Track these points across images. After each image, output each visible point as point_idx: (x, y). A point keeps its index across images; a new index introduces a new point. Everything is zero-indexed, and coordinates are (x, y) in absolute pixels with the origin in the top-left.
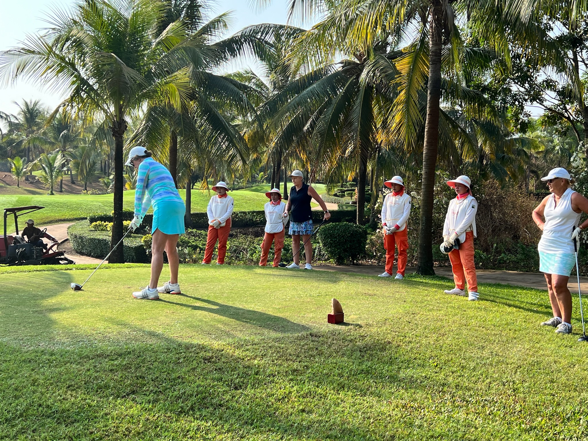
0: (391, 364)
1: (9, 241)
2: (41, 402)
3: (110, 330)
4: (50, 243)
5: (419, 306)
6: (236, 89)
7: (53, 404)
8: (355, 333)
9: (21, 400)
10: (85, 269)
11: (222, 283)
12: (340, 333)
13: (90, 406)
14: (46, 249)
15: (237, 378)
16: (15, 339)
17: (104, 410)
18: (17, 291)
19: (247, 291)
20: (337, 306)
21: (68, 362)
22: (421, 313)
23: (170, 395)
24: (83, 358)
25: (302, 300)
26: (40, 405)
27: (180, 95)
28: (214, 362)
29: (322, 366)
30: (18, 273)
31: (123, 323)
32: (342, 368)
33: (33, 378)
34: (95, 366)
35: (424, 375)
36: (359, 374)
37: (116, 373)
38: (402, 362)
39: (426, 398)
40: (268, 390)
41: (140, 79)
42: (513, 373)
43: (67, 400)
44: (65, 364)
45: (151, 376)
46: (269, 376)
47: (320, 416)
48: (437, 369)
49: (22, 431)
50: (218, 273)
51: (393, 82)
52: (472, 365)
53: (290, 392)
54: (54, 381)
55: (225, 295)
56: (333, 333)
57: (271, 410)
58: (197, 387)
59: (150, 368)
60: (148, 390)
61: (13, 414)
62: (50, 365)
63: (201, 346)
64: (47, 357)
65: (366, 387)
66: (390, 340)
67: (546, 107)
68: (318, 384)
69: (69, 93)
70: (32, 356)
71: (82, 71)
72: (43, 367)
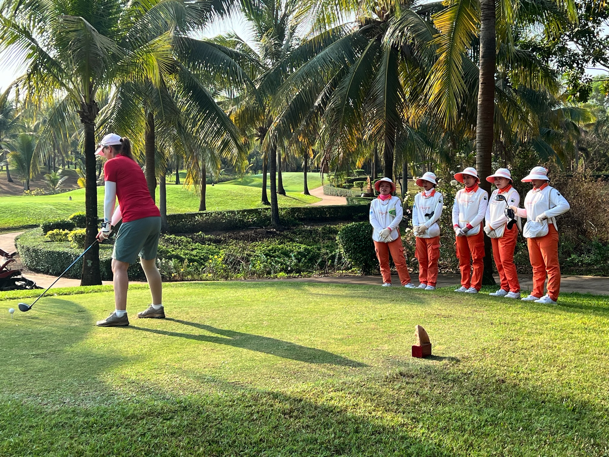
0: (517, 410)
3: (144, 377)
5: (512, 329)
6: (228, 57)
8: (454, 370)
10: (69, 294)
11: (254, 308)
12: (435, 371)
15: (334, 437)
16: (29, 395)
20: (423, 334)
21: (113, 424)
24: (128, 417)
25: (365, 327)
28: (296, 417)
32: (460, 419)
35: (563, 423)
36: (484, 427)
38: (530, 407)
44: (110, 428)
51: (431, 43)
54: (104, 452)
56: (427, 371)
59: (220, 429)
62: (91, 431)
69: (24, 69)
70: (63, 419)
71: (41, 41)
72: (82, 433)
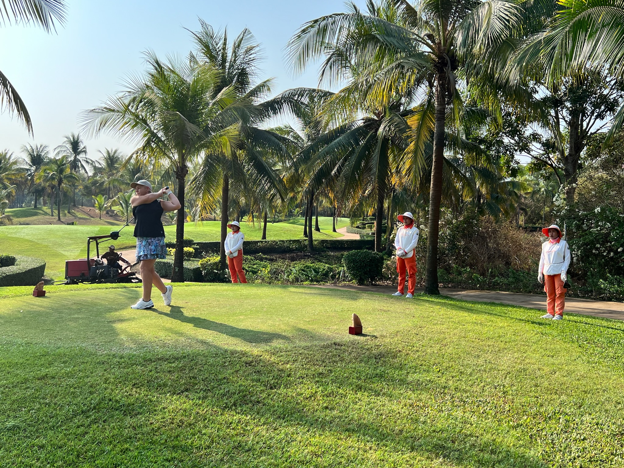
0: (401, 369)
1: (91, 264)
2: (111, 397)
3: (169, 338)
4: (124, 265)
5: (425, 320)
6: (277, 140)
7: (121, 399)
8: (371, 343)
9: (95, 395)
11: (263, 300)
12: (358, 343)
13: (151, 401)
14: (121, 269)
15: (272, 379)
16: (92, 344)
17: (162, 404)
18: (96, 305)
19: (283, 306)
20: (357, 320)
21: (135, 364)
22: (427, 326)
23: (217, 392)
24: (146, 361)
25: (328, 315)
26: (110, 400)
27: (231, 146)
28: (253, 365)
29: (343, 370)
30: (97, 290)
31: (180, 332)
32: (360, 372)
33: (105, 377)
34: (156, 368)
35: (428, 379)
36: (374, 377)
37: (173, 374)
38: (410, 368)
39: (430, 398)
40: (298, 390)
41: (199, 132)
42: (503, 378)
43: (132, 396)
44: (132, 366)
45: (201, 377)
46: (299, 378)
47: (340, 412)
48: (440, 374)
49: (95, 422)
50: (259, 291)
51: (405, 135)
52: (469, 371)
53: (316, 392)
54: (122, 380)
55: (265, 309)
56: (353, 343)
57: (300, 407)
58: (240, 386)
59: (201, 370)
60: (199, 389)
61: (88, 407)
62: (119, 367)
63: (243, 352)
64: (118, 359)
65: (380, 389)
66: (401, 349)
67: (533, 156)
68: (340, 385)
69: (141, 145)
70: (105, 359)
71: (153, 126)
72: (114, 368)
